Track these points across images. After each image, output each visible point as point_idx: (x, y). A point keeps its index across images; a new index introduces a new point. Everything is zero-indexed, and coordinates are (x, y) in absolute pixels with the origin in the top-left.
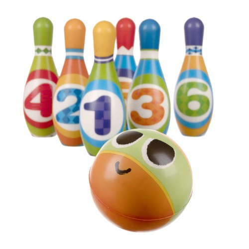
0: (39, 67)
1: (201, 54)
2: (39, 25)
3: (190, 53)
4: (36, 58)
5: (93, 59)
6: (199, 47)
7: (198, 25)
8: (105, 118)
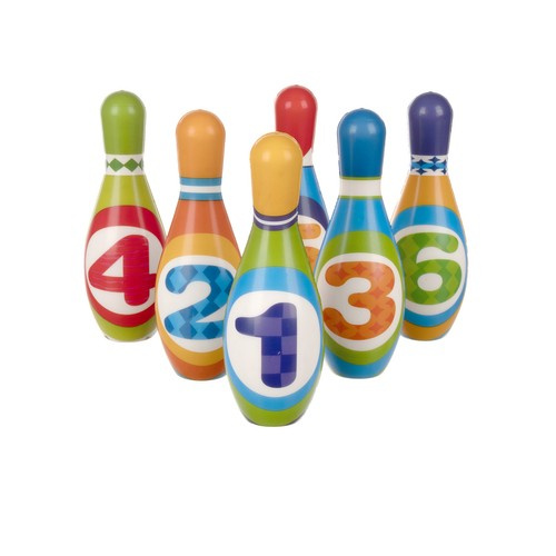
0: (116, 201)
1: (444, 172)
2: (115, 111)
3: (421, 171)
4: (108, 179)
5: (251, 215)
6: (441, 158)
7: (439, 111)
8: (285, 351)
